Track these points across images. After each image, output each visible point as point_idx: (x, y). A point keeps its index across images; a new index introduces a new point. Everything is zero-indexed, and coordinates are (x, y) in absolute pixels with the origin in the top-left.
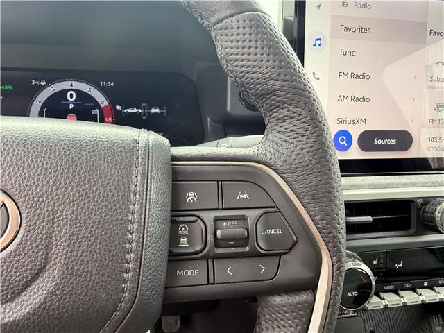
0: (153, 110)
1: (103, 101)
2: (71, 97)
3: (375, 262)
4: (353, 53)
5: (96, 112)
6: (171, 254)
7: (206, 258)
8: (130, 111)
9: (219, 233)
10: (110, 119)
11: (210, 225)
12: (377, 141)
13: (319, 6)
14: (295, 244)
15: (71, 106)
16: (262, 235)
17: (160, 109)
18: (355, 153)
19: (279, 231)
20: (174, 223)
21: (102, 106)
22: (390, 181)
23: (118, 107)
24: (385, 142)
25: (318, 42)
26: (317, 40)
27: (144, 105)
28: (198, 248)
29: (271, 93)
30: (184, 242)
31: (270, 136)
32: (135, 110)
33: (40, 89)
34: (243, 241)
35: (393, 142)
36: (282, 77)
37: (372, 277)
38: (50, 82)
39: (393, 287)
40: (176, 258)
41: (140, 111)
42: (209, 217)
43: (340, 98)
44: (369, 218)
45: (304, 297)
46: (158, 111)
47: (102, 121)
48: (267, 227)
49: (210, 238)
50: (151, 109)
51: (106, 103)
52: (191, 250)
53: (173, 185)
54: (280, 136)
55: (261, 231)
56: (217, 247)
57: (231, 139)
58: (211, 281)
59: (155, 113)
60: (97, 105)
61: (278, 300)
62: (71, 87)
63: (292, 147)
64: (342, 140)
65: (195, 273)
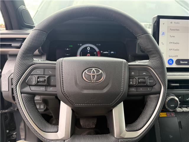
0: (112, 52)
1: (97, 50)
2: (89, 49)
3: (180, 98)
4: (174, 37)
5: (95, 53)
6: (129, 85)
7: (136, 86)
8: (105, 53)
9: (139, 81)
10: (99, 55)
11: (137, 79)
12: (181, 62)
13: (164, 24)
14: (156, 84)
15: (88, 51)
16: (149, 82)
17: (114, 52)
18: (174, 66)
19: (152, 81)
20: (130, 79)
21: (97, 51)
22: (185, 74)
23: (102, 52)
24: (184, 62)
25: (163, 34)
26: (163, 33)
27: (109, 51)
28: (135, 84)
29: (151, 51)
30: (131, 83)
31: (150, 61)
32: (106, 52)
33: (80, 46)
34: (145, 83)
35: (187, 62)
36: (153, 48)
37: (178, 101)
38: (83, 44)
39: (186, 106)
40: (130, 86)
41: (108, 53)
42: (137, 78)
43: (170, 50)
44: (178, 85)
45: (158, 95)
46: (113, 52)
47: (97, 56)
48: (150, 80)
49: (137, 82)
50: (111, 52)
51: (98, 50)
52: (133, 84)
53: (129, 71)
54: (153, 60)
55: (148, 81)
56: (139, 84)
57: (139, 61)
58: (137, 91)
59: (112, 53)
60: (95, 51)
61: (152, 96)
62: (89, 46)
63: (155, 63)
64: (170, 62)
65: (134, 89)
